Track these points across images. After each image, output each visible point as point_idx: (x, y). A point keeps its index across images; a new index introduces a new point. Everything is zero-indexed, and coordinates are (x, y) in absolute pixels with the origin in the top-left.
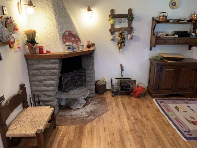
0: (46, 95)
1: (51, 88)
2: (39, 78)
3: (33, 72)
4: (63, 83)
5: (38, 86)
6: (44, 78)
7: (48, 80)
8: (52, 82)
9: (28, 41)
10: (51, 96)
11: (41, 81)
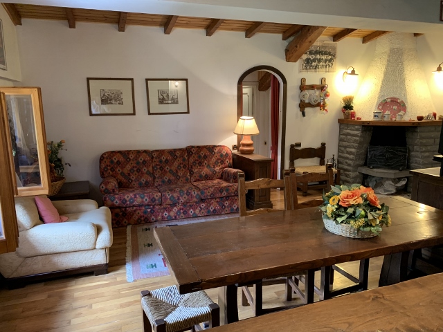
0: (347, 163)
1: (351, 156)
2: (345, 143)
3: (342, 136)
4: (369, 156)
5: (343, 152)
6: (348, 144)
7: (350, 147)
8: (353, 150)
9: (344, 107)
10: (349, 165)
11: (345, 147)
